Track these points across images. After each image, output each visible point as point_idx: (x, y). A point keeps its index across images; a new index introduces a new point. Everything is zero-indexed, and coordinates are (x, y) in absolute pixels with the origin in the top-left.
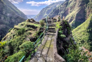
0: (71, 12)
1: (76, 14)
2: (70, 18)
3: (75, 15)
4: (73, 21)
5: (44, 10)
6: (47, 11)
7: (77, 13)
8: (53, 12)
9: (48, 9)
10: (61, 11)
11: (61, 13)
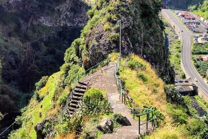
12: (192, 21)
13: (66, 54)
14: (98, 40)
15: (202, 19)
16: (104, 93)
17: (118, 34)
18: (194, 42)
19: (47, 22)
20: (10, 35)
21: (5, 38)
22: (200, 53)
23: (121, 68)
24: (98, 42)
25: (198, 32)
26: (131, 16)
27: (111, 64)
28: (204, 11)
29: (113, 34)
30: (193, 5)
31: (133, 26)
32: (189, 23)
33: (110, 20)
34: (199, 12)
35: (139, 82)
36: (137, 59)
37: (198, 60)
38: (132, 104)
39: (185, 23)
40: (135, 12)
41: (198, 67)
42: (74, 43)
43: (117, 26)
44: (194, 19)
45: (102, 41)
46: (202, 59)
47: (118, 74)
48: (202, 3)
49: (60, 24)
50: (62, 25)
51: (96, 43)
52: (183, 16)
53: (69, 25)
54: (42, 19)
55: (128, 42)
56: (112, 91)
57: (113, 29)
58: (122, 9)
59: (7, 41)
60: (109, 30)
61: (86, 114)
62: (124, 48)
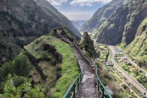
5: (101, 11)
6: (105, 12)
8: (116, 14)
9: (107, 9)
10: (132, 10)
11: (132, 14)
15: (119, 48)
18: (116, 54)
22: (117, 57)
25: (117, 52)
34: (119, 46)
39: (114, 49)
41: (115, 59)
44: (117, 48)
48: (120, 44)
52: (114, 47)
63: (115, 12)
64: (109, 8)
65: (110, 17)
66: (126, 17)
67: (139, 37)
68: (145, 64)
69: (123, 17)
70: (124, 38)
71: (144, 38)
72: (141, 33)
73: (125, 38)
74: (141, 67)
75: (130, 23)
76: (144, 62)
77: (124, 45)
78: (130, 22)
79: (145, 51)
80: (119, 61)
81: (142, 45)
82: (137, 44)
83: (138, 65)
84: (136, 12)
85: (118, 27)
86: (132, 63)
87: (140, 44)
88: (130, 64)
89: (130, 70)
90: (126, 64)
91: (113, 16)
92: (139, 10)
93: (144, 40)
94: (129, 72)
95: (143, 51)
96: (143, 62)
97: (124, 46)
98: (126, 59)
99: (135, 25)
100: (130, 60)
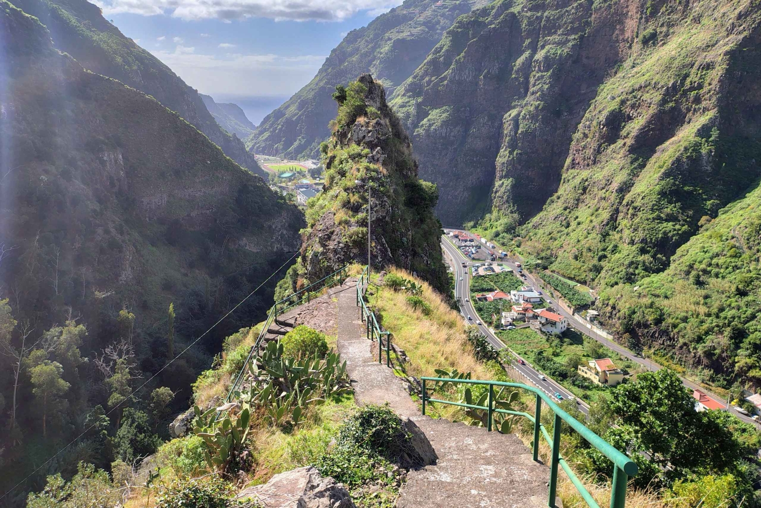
0: (651, 40)
1: (718, 55)
2: (654, 97)
3: (709, 66)
4: (686, 134)
6: (386, 48)
7: (730, 43)
8: (449, 56)
9: (394, 35)
10: (538, 31)
11: (540, 55)
12: (468, 243)
13: (277, 289)
14: (323, 242)
15: (483, 240)
16: (331, 341)
17: (365, 229)
18: (474, 274)
19: (252, 245)
20: (191, 265)
21: (183, 270)
22: (483, 290)
23: (372, 289)
24: (324, 246)
25: (478, 260)
26: (389, 197)
27: (349, 282)
28: (486, 229)
29: (354, 229)
30: (470, 221)
31: (393, 217)
32: (466, 246)
33: (346, 205)
34: (479, 230)
35: (415, 315)
36: (402, 275)
37: (480, 299)
38: (406, 366)
39: (459, 247)
40: (395, 191)
41: (480, 310)
42: (290, 271)
43: (361, 215)
44: (471, 241)
45: (332, 245)
46: (486, 299)
47: (366, 300)
48: (482, 218)
49: (273, 247)
50: (275, 250)
51: (321, 249)
52: (456, 237)
53: (286, 249)
54: (244, 241)
55: (383, 245)
56: (353, 334)
57: (353, 220)
58: (371, 184)
59: (186, 275)
60: (347, 223)
61: (263, 403)
62: (376, 257)
63: (445, 42)
64: (405, 33)
65: (419, 71)
66: (506, 69)
67: (585, 174)
68: (665, 333)
69: (495, 70)
70: (502, 186)
71: (620, 179)
72: (598, 151)
73: (508, 183)
74: (636, 346)
75: (531, 103)
76: (658, 321)
77: (504, 221)
78: (529, 98)
79: (643, 251)
80: (507, 317)
81: (613, 218)
82: (583, 213)
83: (618, 336)
84: (561, 44)
85: (467, 124)
86: (582, 322)
87: (605, 215)
88: (571, 336)
89: (582, 372)
90: (548, 335)
91: (436, 67)
92: (573, 31)
93: (624, 189)
94: (585, 385)
95: (627, 252)
96: (650, 318)
97: (510, 229)
98: (541, 303)
99: (558, 114)
100: (564, 307)
